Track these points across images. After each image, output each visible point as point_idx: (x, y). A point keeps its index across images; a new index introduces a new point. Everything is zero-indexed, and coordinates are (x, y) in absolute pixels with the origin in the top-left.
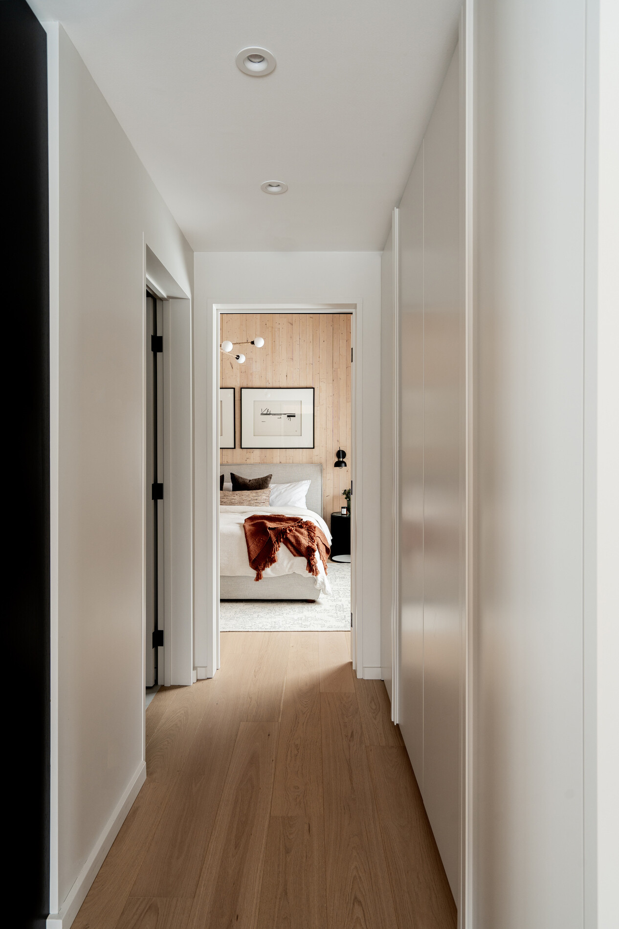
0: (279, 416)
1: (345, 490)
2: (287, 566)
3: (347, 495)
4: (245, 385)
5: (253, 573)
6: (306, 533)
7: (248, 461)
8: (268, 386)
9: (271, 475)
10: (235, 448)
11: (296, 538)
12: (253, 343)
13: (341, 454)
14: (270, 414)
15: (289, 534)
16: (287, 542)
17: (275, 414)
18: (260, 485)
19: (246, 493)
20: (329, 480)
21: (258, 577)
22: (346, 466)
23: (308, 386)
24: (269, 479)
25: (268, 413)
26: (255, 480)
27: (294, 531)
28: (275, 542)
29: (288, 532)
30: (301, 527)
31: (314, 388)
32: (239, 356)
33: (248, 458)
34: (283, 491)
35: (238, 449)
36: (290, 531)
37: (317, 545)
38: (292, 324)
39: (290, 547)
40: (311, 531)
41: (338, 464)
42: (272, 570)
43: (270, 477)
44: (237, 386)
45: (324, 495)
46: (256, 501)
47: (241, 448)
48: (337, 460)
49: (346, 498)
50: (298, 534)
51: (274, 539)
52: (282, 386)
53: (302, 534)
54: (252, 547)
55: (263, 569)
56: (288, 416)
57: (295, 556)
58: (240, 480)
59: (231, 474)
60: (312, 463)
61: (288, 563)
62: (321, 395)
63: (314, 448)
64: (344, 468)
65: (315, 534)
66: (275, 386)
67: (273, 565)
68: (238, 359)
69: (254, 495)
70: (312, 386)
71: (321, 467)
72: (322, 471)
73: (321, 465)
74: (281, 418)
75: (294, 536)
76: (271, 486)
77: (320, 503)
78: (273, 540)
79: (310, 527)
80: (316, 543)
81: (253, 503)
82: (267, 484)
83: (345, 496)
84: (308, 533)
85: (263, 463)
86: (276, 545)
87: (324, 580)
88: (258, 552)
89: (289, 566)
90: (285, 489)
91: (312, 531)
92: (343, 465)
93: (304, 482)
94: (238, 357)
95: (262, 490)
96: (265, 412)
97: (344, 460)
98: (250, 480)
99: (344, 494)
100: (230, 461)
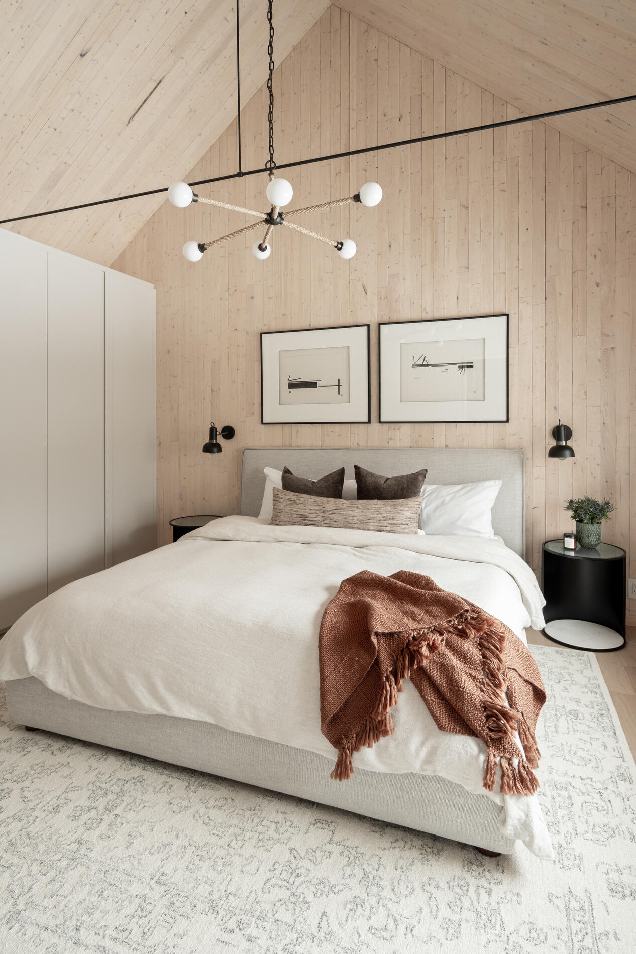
0: (444, 368)
1: (571, 502)
2: (417, 753)
3: (575, 511)
4: (386, 320)
5: (329, 753)
6: (476, 654)
7: (391, 443)
8: (424, 317)
9: (426, 471)
10: (369, 422)
11: (447, 671)
12: (357, 198)
13: (561, 432)
14: (428, 365)
15: (427, 657)
16: (422, 678)
17: (436, 365)
18: (403, 489)
19: (375, 504)
20: (536, 478)
21: (342, 770)
22: (573, 455)
23: (497, 311)
24: (420, 478)
25: (425, 363)
26: (396, 479)
27: (442, 648)
28: (388, 679)
29: (425, 651)
30: (463, 634)
31: (508, 315)
32: (342, 244)
33: (391, 439)
34: (448, 498)
35: (375, 424)
36: (432, 648)
37: (509, 696)
38: (467, 208)
39: (431, 697)
40: (489, 649)
41: (557, 452)
42: (379, 755)
43: (423, 474)
44: (373, 321)
45: (527, 505)
46: (391, 521)
47: (380, 422)
48: (553, 443)
49: (574, 517)
50: (454, 660)
51: (387, 666)
52: (448, 315)
53: (464, 657)
54: (332, 677)
55: (356, 748)
56: (461, 367)
57: (441, 727)
58: (369, 480)
59: (355, 467)
60: (505, 449)
61: (423, 744)
62: (523, 327)
63: (507, 421)
64: (568, 460)
65: (500, 660)
66: (437, 315)
67: (382, 740)
68: (340, 249)
69: (389, 509)
70: (504, 312)
71: (521, 454)
72: (523, 463)
73: (520, 451)
74: (447, 370)
75: (443, 665)
76: (427, 488)
77: (519, 520)
78: (383, 669)
79: (489, 636)
80: (504, 688)
81: (386, 524)
82: (417, 488)
83: (571, 513)
84: (484, 656)
85: (415, 447)
86: (390, 687)
87: (528, 816)
88: (345, 696)
89: (423, 754)
90: (452, 495)
91: (493, 653)
92: (567, 453)
93: (488, 483)
94: (339, 246)
95: (405, 501)
96: (420, 362)
97: (569, 443)
98: (388, 479)
99: (568, 508)
100: (362, 444)
